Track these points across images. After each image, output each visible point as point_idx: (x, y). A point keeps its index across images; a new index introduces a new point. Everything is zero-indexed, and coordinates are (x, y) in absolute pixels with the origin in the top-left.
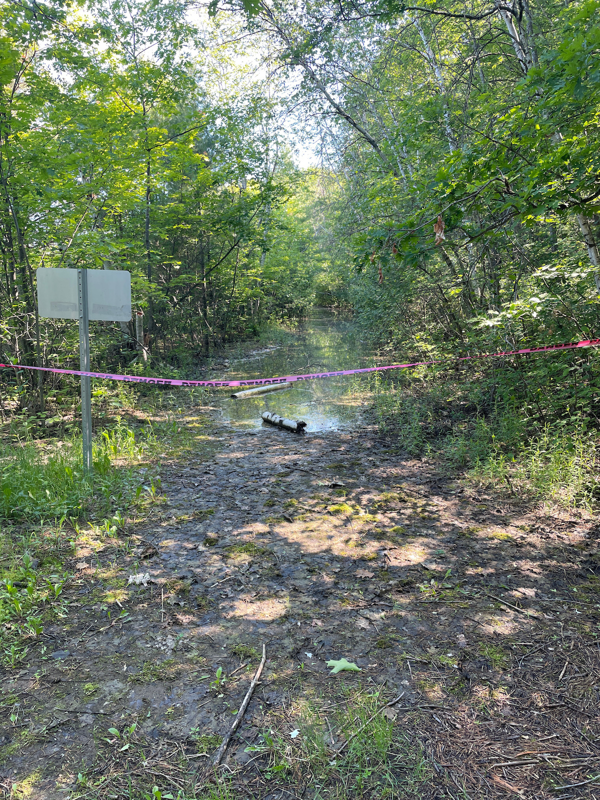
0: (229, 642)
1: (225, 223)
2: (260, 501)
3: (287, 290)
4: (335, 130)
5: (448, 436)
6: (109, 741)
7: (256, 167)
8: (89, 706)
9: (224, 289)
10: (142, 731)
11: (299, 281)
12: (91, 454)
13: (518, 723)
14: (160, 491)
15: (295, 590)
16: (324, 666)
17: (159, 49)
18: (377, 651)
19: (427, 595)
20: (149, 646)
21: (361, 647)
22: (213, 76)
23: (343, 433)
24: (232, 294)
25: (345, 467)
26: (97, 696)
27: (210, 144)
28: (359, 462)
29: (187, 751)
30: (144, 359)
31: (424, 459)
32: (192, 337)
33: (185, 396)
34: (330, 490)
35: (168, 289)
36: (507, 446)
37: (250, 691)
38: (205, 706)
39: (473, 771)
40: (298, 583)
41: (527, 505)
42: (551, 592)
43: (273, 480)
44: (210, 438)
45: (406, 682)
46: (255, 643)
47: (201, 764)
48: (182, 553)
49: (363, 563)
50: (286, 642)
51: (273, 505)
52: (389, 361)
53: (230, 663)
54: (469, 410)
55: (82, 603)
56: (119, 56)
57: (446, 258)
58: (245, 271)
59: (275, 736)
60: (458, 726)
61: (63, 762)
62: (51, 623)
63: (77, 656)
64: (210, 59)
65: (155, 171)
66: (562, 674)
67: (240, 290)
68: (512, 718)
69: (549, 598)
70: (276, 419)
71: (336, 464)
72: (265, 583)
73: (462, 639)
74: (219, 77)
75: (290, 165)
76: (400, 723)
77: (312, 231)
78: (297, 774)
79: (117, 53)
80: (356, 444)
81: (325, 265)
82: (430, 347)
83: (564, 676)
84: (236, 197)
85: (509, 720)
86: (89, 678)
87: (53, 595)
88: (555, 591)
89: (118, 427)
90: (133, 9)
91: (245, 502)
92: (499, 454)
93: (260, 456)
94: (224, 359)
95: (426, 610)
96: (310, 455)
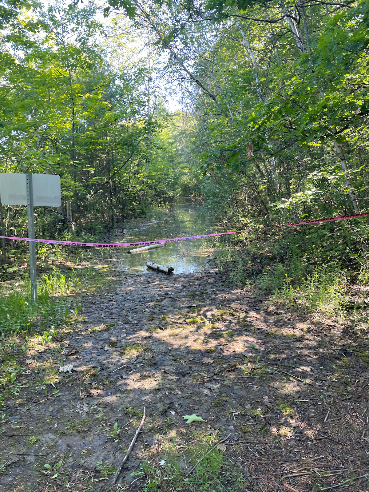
0: (123, 406)
1: (123, 145)
2: (144, 317)
3: (163, 187)
4: (190, 89)
5: (260, 275)
6: (45, 472)
7: (141, 110)
8: (33, 451)
9: (123, 186)
10: (66, 465)
11: (170, 181)
12: (36, 291)
13: (299, 449)
14: (81, 312)
15: (165, 372)
16: (182, 419)
17: (78, 37)
18: (214, 409)
19: (246, 372)
20: (71, 411)
21: (205, 406)
22: (115, 54)
23: (197, 274)
24: (128, 189)
25: (197, 295)
26: (38, 444)
27: (112, 96)
28: (206, 292)
29: (95, 477)
30: (72, 229)
31: (245, 289)
32: (103, 216)
33: (98, 252)
34: (187, 309)
35: (87, 186)
36: (295, 280)
37: (135, 437)
38: (107, 448)
39: (272, 481)
40: (167, 368)
41: (306, 316)
42: (319, 369)
43: (152, 303)
44: (113, 278)
45: (232, 427)
46: (139, 407)
47: (103, 484)
48: (94, 351)
49: (207, 354)
50: (159, 405)
51: (152, 320)
52: (225, 229)
53: (123, 420)
54: (273, 259)
55: (29, 385)
56: (53, 41)
57: (258, 167)
58: (136, 175)
59: (150, 464)
60: (263, 453)
61: (15, 487)
62: (8, 399)
63: (25, 419)
64: (112, 44)
65: (78, 112)
66: (326, 419)
67: (134, 186)
68: (296, 447)
69: (318, 372)
70: (155, 266)
71: (192, 293)
72: (146, 369)
73: (266, 399)
74: (118, 55)
75: (164, 110)
76: (228, 453)
77: (177, 150)
78: (163, 488)
79: (51, 39)
80: (204, 281)
81: (186, 171)
82: (249, 221)
83: (327, 420)
84: (130, 129)
85: (294, 448)
86: (33, 433)
87: (10, 380)
88: (322, 368)
89: (54, 273)
90: (61, 12)
91: (135, 318)
92: (289, 285)
93: (145, 289)
94: (123, 229)
95: (245, 382)
96: (176, 288)
